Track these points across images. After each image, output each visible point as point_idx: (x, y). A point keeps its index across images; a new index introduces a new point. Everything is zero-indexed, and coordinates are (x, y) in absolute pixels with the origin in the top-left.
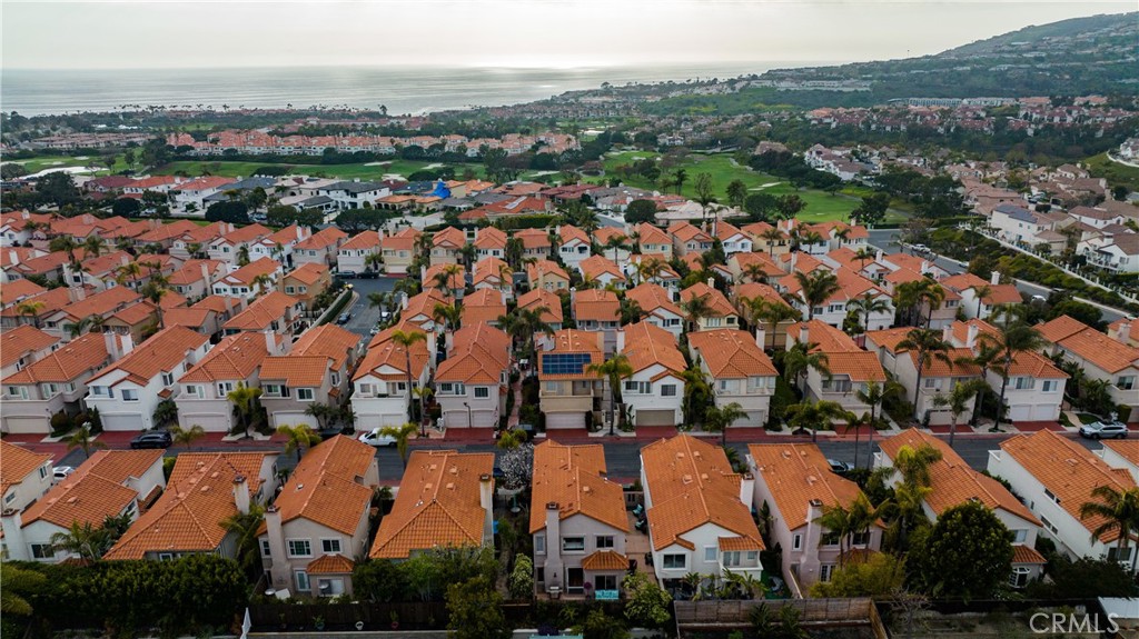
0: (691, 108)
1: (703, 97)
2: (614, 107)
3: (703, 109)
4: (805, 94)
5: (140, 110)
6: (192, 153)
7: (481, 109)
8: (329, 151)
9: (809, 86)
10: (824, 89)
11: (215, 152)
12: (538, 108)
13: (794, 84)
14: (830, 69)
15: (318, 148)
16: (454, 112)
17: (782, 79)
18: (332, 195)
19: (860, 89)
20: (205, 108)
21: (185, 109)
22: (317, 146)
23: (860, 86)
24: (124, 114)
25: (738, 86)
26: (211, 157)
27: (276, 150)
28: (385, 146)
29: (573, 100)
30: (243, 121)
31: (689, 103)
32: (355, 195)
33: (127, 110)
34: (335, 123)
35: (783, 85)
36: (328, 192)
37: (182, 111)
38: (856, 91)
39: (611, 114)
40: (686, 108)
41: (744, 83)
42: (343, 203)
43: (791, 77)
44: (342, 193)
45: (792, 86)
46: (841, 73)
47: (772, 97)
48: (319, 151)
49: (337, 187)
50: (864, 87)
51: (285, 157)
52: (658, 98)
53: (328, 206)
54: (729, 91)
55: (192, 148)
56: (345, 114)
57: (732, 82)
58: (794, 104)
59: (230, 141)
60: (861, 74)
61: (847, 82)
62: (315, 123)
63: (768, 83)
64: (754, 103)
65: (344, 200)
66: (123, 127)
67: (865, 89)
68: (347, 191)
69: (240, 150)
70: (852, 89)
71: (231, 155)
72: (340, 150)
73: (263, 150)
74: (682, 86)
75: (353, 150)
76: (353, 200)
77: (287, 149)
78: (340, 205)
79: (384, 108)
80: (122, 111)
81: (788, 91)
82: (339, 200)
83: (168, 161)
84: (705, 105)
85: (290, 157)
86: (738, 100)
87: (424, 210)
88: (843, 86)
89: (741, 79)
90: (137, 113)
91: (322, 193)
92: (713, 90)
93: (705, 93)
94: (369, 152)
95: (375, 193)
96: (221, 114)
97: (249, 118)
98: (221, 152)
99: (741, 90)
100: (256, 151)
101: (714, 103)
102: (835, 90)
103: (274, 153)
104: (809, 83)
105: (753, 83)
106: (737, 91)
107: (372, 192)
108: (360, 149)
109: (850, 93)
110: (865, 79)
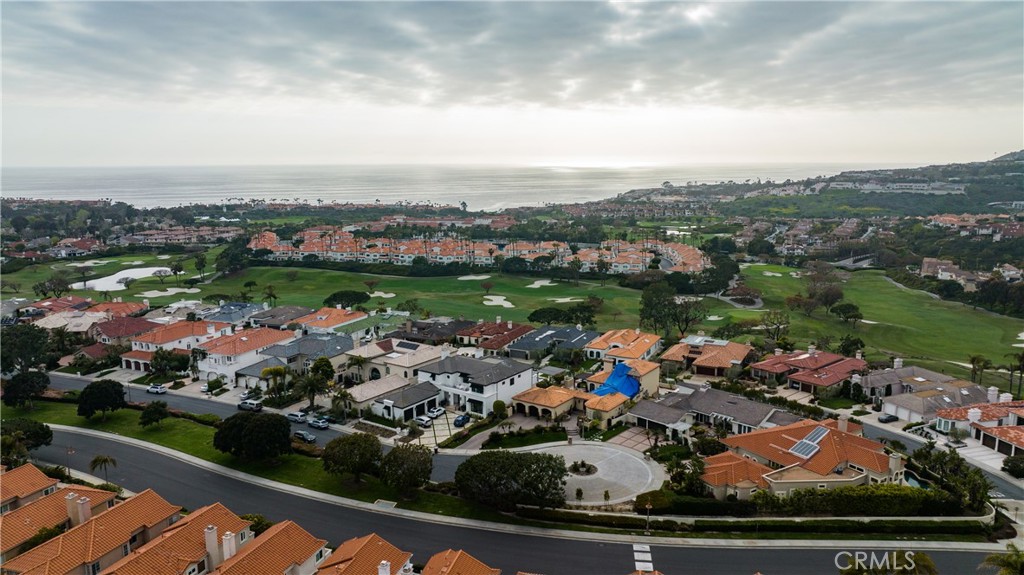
0: (771, 209)
1: (781, 198)
2: (689, 206)
3: (784, 211)
4: (893, 197)
5: (244, 203)
6: (271, 258)
7: (554, 206)
8: (419, 261)
9: (895, 188)
10: (913, 192)
11: (295, 256)
12: (613, 206)
13: (878, 187)
14: (913, 172)
15: (406, 257)
16: (529, 208)
17: (867, 181)
18: (440, 381)
19: (953, 193)
20: (301, 202)
21: (283, 202)
22: (406, 253)
23: (953, 189)
25: (818, 187)
26: (290, 263)
27: (361, 258)
29: (645, 199)
30: (331, 217)
31: (768, 203)
32: (478, 388)
35: (867, 188)
36: (433, 376)
37: (280, 205)
38: (949, 194)
39: (687, 213)
40: (766, 209)
41: (824, 184)
42: (457, 397)
43: (875, 179)
44: (455, 378)
45: (878, 189)
46: (924, 176)
47: (857, 200)
48: (408, 260)
49: (448, 368)
50: (959, 190)
51: (368, 265)
52: (733, 198)
53: (432, 404)
54: (808, 192)
55: (271, 252)
56: (428, 211)
57: (808, 183)
58: (883, 207)
59: (313, 244)
60: (945, 177)
61: (937, 184)
62: (401, 221)
63: (850, 185)
64: (839, 205)
65: (462, 393)
66: (223, 219)
67: (958, 192)
68: (465, 377)
69: (322, 255)
70: (945, 193)
71: (311, 262)
72: (431, 259)
73: (346, 257)
74: (758, 186)
75: (446, 260)
76: (476, 396)
77: (372, 257)
78: (451, 400)
79: (464, 204)
80: (228, 203)
81: (873, 193)
82: (451, 391)
83: (243, 267)
84: (785, 207)
85: (375, 265)
86: (820, 201)
87: (603, 425)
88: (933, 189)
89: (818, 180)
90: (240, 206)
91: (423, 377)
92: (791, 192)
93: (782, 194)
94: (464, 264)
95: (512, 382)
96: (315, 207)
97: (340, 212)
98: (300, 257)
99: (822, 191)
100: (338, 257)
101: (795, 204)
102: (926, 193)
103: (357, 261)
104: (894, 186)
105: (833, 185)
106: (817, 192)
107: (508, 381)
108: (452, 259)
109: (943, 195)
110: (954, 182)
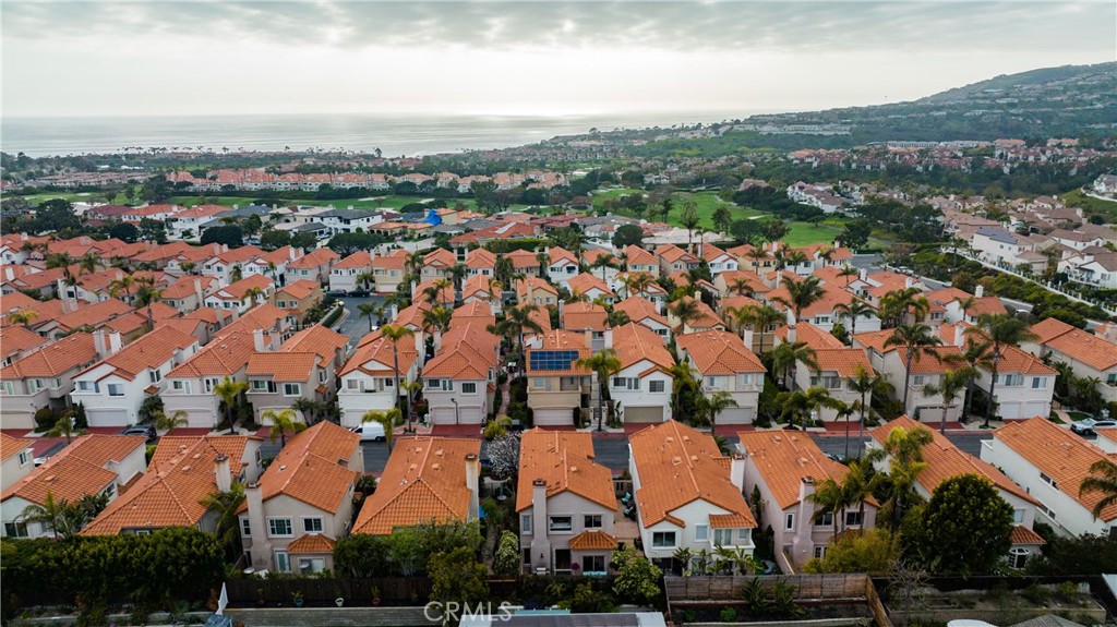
0: (676, 151)
1: (688, 141)
2: (602, 150)
3: (688, 152)
4: (786, 138)
5: (142, 152)
6: (191, 189)
7: (473, 152)
8: (324, 187)
9: (790, 130)
10: (805, 133)
11: (213, 187)
12: (528, 151)
13: (775, 128)
14: (811, 115)
15: (313, 184)
16: (446, 155)
17: (765, 123)
18: (326, 222)
19: (839, 133)
20: (205, 150)
21: (186, 151)
22: (313, 181)
23: (840, 130)
24: (127, 156)
25: (722, 130)
26: (209, 193)
27: (273, 187)
28: (379, 182)
29: (562, 144)
30: (240, 162)
31: (675, 146)
32: (348, 221)
33: (130, 152)
34: (332, 163)
35: (766, 130)
36: (322, 219)
37: (182, 153)
38: (836, 135)
39: (599, 157)
40: (671, 151)
41: (727, 127)
42: (336, 229)
43: (773, 122)
44: (335, 220)
45: (775, 130)
46: (821, 118)
47: (755, 140)
48: (315, 187)
49: (331, 214)
50: (844, 131)
51: (280, 192)
52: (645, 142)
53: (321, 233)
54: (713, 135)
55: (191, 184)
56: (340, 156)
57: (715, 127)
58: (777, 147)
59: (228, 177)
60: (840, 119)
61: (826, 127)
62: (311, 163)
63: (750, 128)
64: (738, 146)
65: (337, 226)
66: (125, 167)
67: (844, 133)
68: (340, 218)
69: (238, 186)
70: (833, 133)
71: (229, 191)
72: (334, 186)
73: (260, 186)
74: (667, 131)
75: (348, 186)
76: (347, 226)
77: (283, 185)
78: (333, 231)
79: (378, 151)
80: (125, 153)
81: (770, 134)
82: (333, 226)
83: (167, 196)
84: (690, 148)
85: (286, 192)
86: (722, 143)
87: (416, 236)
88: (824, 130)
89: (724, 124)
90: (139, 155)
91: (316, 220)
92: (698, 135)
93: (689, 137)
94: (363, 188)
95: (368, 220)
96: (221, 155)
97: (248, 159)
98: (219, 188)
99: (725, 134)
100: (253, 187)
101: (699, 146)
102: (816, 134)
103: (270, 189)
104: (790, 128)
105: (736, 127)
106: (721, 135)
107: (365, 219)
108: (354, 185)
109: (830, 136)
110: (846, 123)
